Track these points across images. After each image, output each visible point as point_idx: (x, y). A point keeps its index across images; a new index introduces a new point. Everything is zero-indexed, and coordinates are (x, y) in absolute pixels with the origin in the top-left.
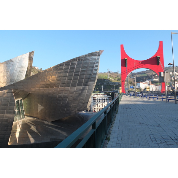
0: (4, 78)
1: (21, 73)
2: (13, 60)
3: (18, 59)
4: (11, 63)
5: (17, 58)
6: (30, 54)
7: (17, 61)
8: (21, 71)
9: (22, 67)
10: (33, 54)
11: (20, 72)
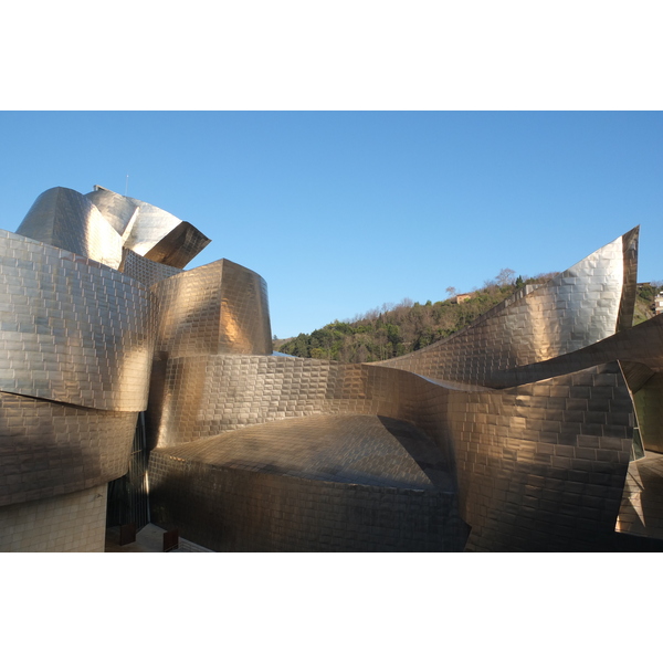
0: (552, 329)
1: (604, 309)
2: (574, 271)
3: (590, 264)
4: (567, 280)
5: (586, 263)
6: (626, 238)
7: (587, 271)
8: (604, 302)
9: (605, 288)
10: (635, 236)
11: (599, 304)
